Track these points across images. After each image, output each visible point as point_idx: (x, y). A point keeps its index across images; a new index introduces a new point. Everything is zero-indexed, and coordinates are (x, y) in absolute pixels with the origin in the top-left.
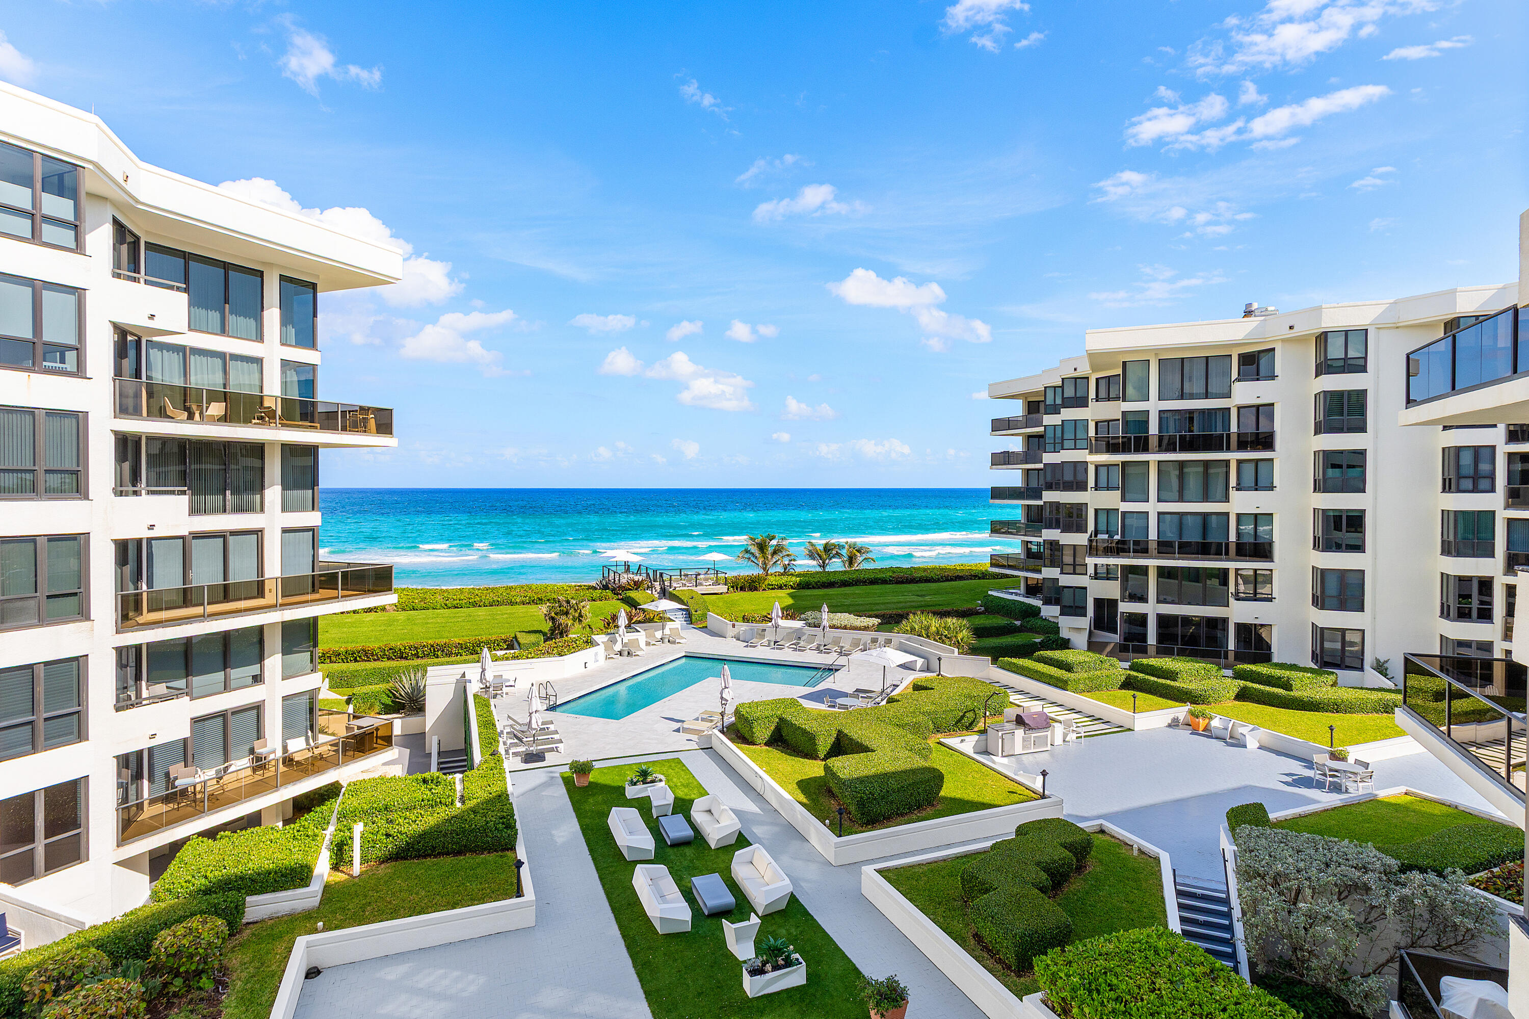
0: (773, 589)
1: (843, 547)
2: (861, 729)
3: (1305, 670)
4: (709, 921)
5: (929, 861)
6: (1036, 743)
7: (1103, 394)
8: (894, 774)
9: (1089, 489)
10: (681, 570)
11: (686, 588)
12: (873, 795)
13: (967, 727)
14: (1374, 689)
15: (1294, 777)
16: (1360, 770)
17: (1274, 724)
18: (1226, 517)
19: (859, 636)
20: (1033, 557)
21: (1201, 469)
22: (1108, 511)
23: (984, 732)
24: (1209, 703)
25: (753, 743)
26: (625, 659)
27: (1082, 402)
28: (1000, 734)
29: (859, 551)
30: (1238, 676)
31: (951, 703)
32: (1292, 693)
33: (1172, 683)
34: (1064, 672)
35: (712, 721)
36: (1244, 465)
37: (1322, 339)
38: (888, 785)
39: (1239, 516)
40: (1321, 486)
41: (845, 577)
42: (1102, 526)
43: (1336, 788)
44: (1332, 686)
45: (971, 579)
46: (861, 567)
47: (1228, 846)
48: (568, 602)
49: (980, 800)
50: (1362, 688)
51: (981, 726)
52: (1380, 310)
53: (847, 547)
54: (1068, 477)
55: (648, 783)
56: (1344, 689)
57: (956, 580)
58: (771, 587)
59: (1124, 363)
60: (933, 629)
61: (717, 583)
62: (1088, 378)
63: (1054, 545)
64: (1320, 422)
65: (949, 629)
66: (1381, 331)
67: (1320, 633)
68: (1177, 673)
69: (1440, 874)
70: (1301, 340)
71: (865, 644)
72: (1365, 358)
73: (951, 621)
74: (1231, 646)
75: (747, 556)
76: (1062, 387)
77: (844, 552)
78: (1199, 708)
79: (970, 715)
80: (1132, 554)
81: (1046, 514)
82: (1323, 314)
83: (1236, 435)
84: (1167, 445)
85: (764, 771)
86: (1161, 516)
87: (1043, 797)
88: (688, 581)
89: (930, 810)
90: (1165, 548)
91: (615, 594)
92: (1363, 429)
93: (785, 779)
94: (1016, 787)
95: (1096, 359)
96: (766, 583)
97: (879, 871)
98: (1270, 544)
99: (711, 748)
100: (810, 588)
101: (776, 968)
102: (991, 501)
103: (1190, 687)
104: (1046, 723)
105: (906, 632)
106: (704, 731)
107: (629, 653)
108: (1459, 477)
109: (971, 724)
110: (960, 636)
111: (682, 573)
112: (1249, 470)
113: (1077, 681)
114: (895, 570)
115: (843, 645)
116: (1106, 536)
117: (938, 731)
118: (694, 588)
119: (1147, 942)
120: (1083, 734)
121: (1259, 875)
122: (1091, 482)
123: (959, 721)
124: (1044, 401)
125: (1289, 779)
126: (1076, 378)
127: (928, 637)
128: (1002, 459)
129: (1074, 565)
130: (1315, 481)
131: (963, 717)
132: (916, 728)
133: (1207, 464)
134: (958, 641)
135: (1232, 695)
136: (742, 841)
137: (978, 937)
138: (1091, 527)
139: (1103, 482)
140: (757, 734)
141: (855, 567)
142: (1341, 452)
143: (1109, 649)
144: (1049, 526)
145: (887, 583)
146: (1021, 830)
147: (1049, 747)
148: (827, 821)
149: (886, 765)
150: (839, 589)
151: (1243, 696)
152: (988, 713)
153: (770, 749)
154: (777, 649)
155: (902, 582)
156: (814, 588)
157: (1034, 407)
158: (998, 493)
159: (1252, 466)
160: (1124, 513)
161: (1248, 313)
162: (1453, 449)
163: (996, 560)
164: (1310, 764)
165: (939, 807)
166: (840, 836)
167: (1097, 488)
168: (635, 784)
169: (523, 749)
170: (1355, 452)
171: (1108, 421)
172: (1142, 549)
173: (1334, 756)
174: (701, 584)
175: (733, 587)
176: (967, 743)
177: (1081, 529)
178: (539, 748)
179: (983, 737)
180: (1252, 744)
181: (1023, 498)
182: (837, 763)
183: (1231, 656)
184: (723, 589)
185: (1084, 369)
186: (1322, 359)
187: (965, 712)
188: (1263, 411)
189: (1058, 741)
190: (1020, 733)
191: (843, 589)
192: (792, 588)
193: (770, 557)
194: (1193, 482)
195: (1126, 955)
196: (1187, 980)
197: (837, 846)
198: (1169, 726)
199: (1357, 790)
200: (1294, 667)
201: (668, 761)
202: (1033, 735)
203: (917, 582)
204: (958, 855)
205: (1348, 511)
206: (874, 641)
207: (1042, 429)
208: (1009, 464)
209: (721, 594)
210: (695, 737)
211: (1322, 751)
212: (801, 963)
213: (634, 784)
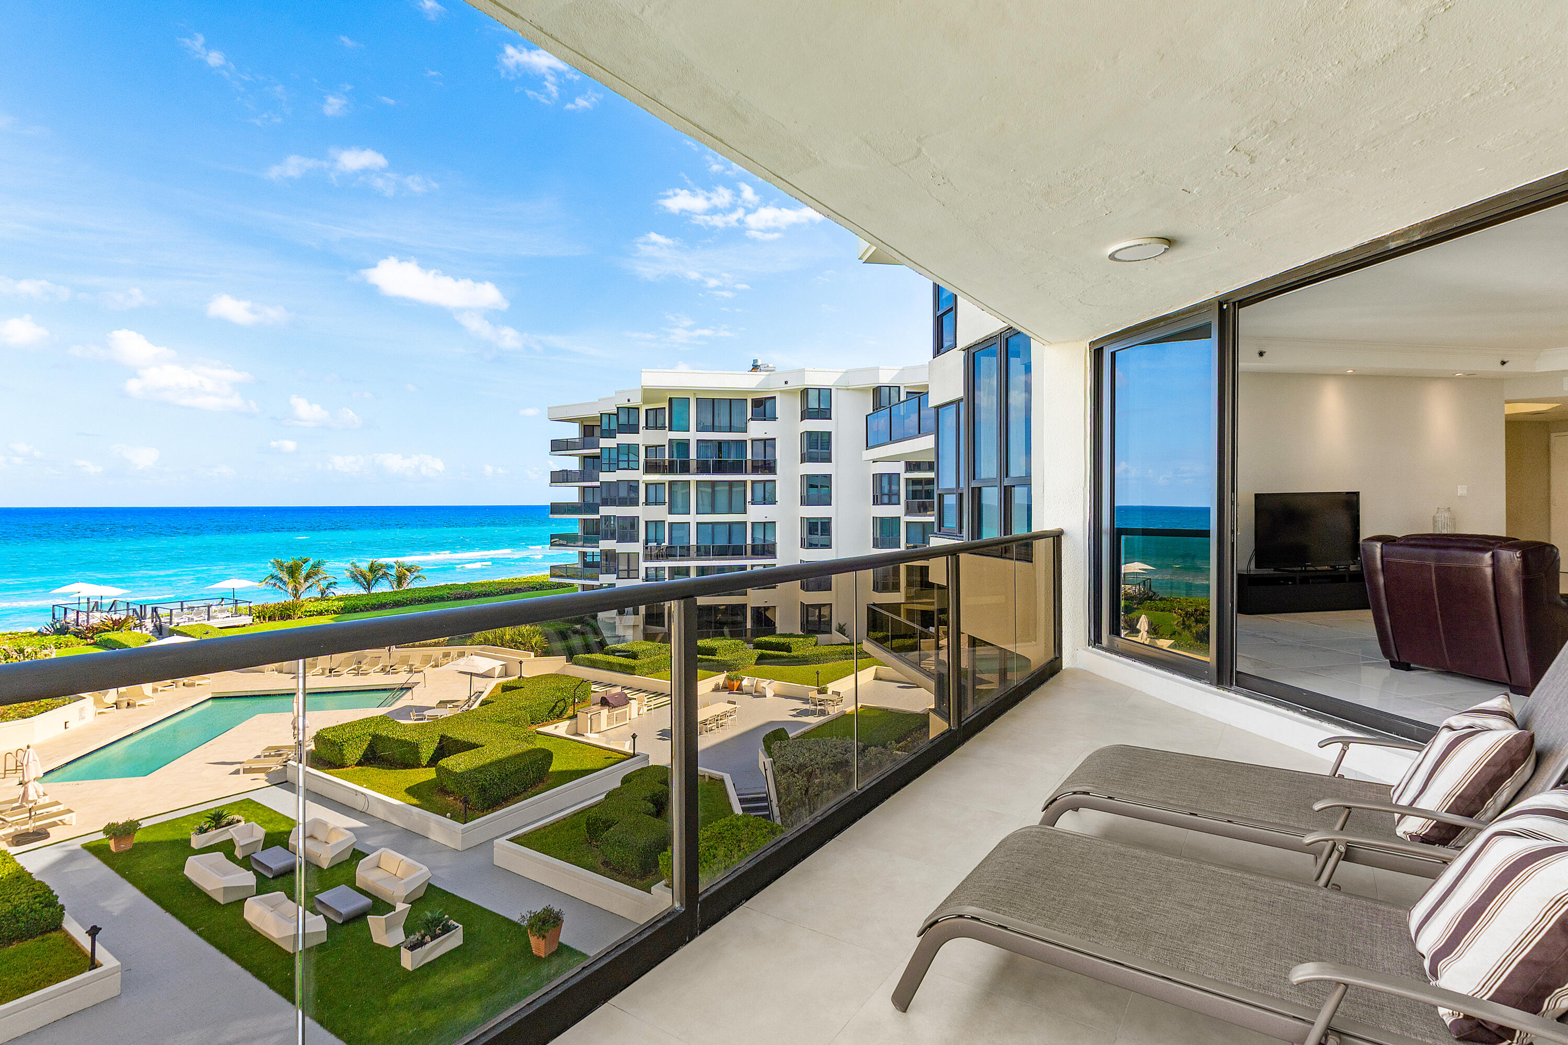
0: (310, 616)
1: (392, 567)
2: (464, 731)
3: (798, 636)
4: (345, 927)
5: (552, 822)
6: (618, 719)
7: (651, 424)
8: (508, 759)
9: (640, 504)
10: (182, 603)
11: (194, 623)
12: (494, 781)
13: (558, 716)
14: (839, 644)
15: (798, 711)
16: (835, 697)
17: (781, 678)
18: (745, 525)
19: (430, 653)
20: (589, 566)
21: (727, 488)
22: (656, 522)
23: (574, 716)
24: (739, 669)
25: (342, 766)
26: (124, 711)
27: (633, 429)
28: (589, 716)
29: (409, 570)
30: (758, 646)
31: (543, 696)
32: (792, 654)
33: (713, 658)
34: (631, 660)
35: (280, 755)
36: (756, 485)
37: (805, 392)
38: (506, 769)
39: (753, 523)
40: (806, 501)
41: (398, 598)
42: (652, 535)
43: (823, 713)
44: (815, 646)
45: (529, 591)
46: (412, 586)
47: (763, 760)
48: (21, 651)
49: (583, 768)
50: (832, 645)
51: (570, 712)
52: (838, 376)
53: (396, 566)
54: (623, 493)
55: (223, 827)
56: (822, 647)
57: (514, 593)
58: (308, 614)
59: (670, 399)
60: (508, 637)
61: (237, 614)
62: (638, 408)
63: (610, 556)
64: (805, 454)
65: (522, 636)
66: (839, 391)
67: (806, 609)
68: (716, 650)
69: (884, 746)
70: (790, 392)
71: (436, 660)
72: (830, 409)
73: (525, 629)
74: (749, 626)
75: (273, 581)
76: (617, 415)
77: (393, 572)
78: (733, 674)
79: (561, 704)
80: (678, 558)
81: (603, 526)
82: (806, 376)
83: (751, 461)
84: (703, 468)
85: (366, 787)
86: (699, 525)
87: (634, 755)
88: (197, 614)
89: (541, 786)
90: (702, 552)
91: (81, 638)
92: (829, 460)
93: (391, 791)
94: (610, 754)
95: (649, 394)
96: (303, 609)
97: (511, 840)
98: (774, 544)
99: (287, 781)
100: (358, 612)
101: (433, 938)
102: (551, 516)
103: (726, 659)
104: (625, 701)
105: (480, 643)
106: (271, 768)
107: (128, 704)
108: (882, 494)
109: (561, 713)
110: (534, 641)
111: (185, 606)
112: (759, 489)
113: (642, 666)
114: (452, 587)
115: (412, 663)
116: (655, 544)
117: (532, 723)
118: (206, 622)
119: (731, 824)
120: (653, 707)
121: (790, 769)
122: (642, 499)
123: (552, 711)
124: (600, 426)
125: (794, 713)
126: (629, 408)
127: (503, 645)
128: (560, 477)
129: (628, 571)
130: (801, 496)
131: (554, 707)
132: (516, 722)
133: (731, 484)
134: (532, 646)
135: (754, 661)
136: (357, 855)
137: (606, 863)
138: (642, 536)
139: (652, 498)
140: (348, 755)
141: (405, 586)
142: (817, 476)
143: (659, 638)
144: (606, 538)
145: (445, 601)
146: (626, 780)
147: (628, 721)
148: (448, 814)
149: (499, 755)
150: (390, 610)
151: (761, 659)
152: (576, 701)
153: (364, 768)
154: (334, 676)
155: (461, 598)
156: (361, 611)
157: (589, 430)
158: (556, 508)
159: (761, 485)
160: (671, 524)
161: (755, 367)
162: (878, 476)
163: (555, 571)
164: (806, 701)
165: (549, 781)
166: (466, 822)
167: (647, 503)
168: (206, 831)
169: (12, 830)
170: (825, 476)
171: (656, 446)
172: (685, 552)
173: (820, 692)
174: (214, 618)
175: (259, 617)
176: (561, 728)
177: (635, 539)
178: (38, 824)
179: (574, 721)
180: (770, 693)
181: (581, 513)
182: (447, 762)
183: (749, 634)
184: (249, 620)
185: (636, 401)
186: (805, 408)
187: (557, 702)
188: (768, 443)
189: (634, 715)
190: (605, 712)
191: (396, 610)
192: (335, 612)
193: (302, 581)
194: (722, 499)
195: (719, 836)
196: (759, 838)
197: (464, 832)
198: (713, 690)
199: (834, 711)
200: (791, 635)
201: (235, 803)
202: (615, 712)
203: (476, 597)
204: (575, 812)
205: (822, 518)
206: (446, 655)
207: (598, 451)
208: (567, 482)
209: (244, 626)
210: (262, 776)
211: (812, 690)
212: (458, 926)
213: (202, 831)
